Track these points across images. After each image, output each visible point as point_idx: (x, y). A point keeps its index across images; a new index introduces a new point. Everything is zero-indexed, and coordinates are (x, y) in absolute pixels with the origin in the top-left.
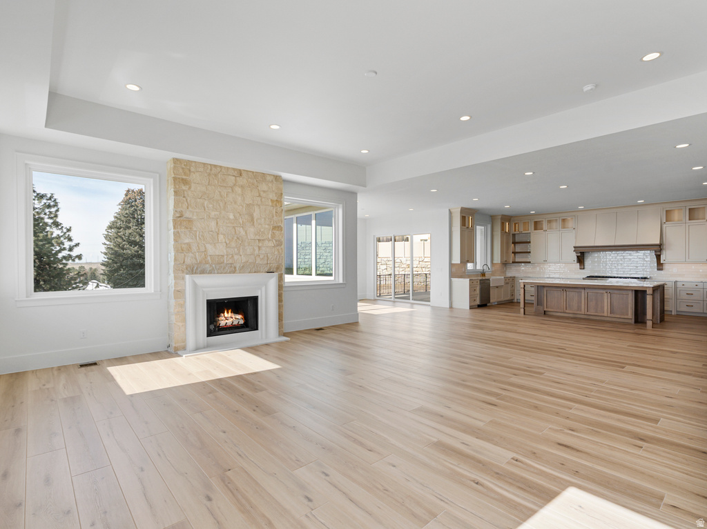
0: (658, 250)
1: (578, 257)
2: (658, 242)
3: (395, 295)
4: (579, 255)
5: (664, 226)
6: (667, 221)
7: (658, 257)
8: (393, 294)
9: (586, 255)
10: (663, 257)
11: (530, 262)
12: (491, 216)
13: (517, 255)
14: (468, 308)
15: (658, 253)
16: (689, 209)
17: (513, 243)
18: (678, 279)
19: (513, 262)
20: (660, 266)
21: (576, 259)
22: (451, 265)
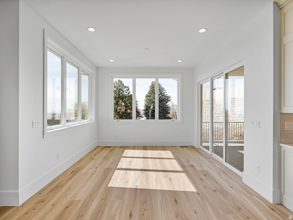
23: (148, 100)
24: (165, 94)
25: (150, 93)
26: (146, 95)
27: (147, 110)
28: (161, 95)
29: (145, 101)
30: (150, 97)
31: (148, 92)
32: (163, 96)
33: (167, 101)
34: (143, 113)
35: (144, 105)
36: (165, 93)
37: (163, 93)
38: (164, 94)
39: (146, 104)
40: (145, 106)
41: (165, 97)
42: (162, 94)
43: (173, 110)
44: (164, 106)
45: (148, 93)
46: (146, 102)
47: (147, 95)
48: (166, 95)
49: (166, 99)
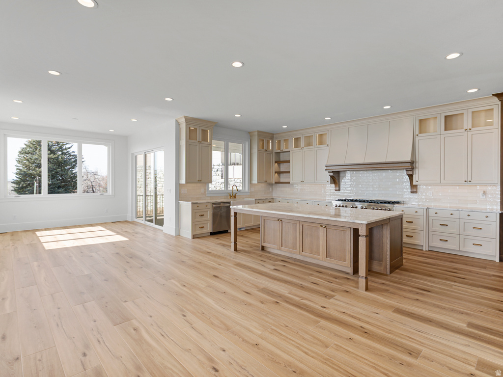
0: (410, 167)
1: (331, 176)
2: (409, 159)
3: (146, 217)
4: (332, 174)
5: (417, 139)
6: (420, 133)
7: (411, 177)
8: (144, 216)
9: (341, 175)
10: (415, 178)
11: (289, 183)
12: (249, 133)
13: (282, 175)
14: (190, 237)
15: (410, 173)
16: (446, 117)
17: (276, 162)
18: (432, 205)
19: (276, 183)
20: (414, 188)
21: (329, 179)
22: (179, 186)
23: (28, 160)
24: (71, 150)
25: (31, 146)
26: (20, 150)
27: (24, 181)
28: (60, 153)
29: (19, 162)
30: (32, 154)
31: (27, 143)
32: (65, 154)
33: (74, 165)
34: (13, 189)
35: (16, 171)
36: (69, 148)
37: (66, 149)
38: (69, 150)
39: (20, 170)
40: (17, 174)
41: (70, 156)
42: (62, 151)
43: (87, 181)
44: (67, 173)
45: (25, 145)
46: (19, 165)
47: (23, 149)
48: (73, 154)
49: (73, 160)
